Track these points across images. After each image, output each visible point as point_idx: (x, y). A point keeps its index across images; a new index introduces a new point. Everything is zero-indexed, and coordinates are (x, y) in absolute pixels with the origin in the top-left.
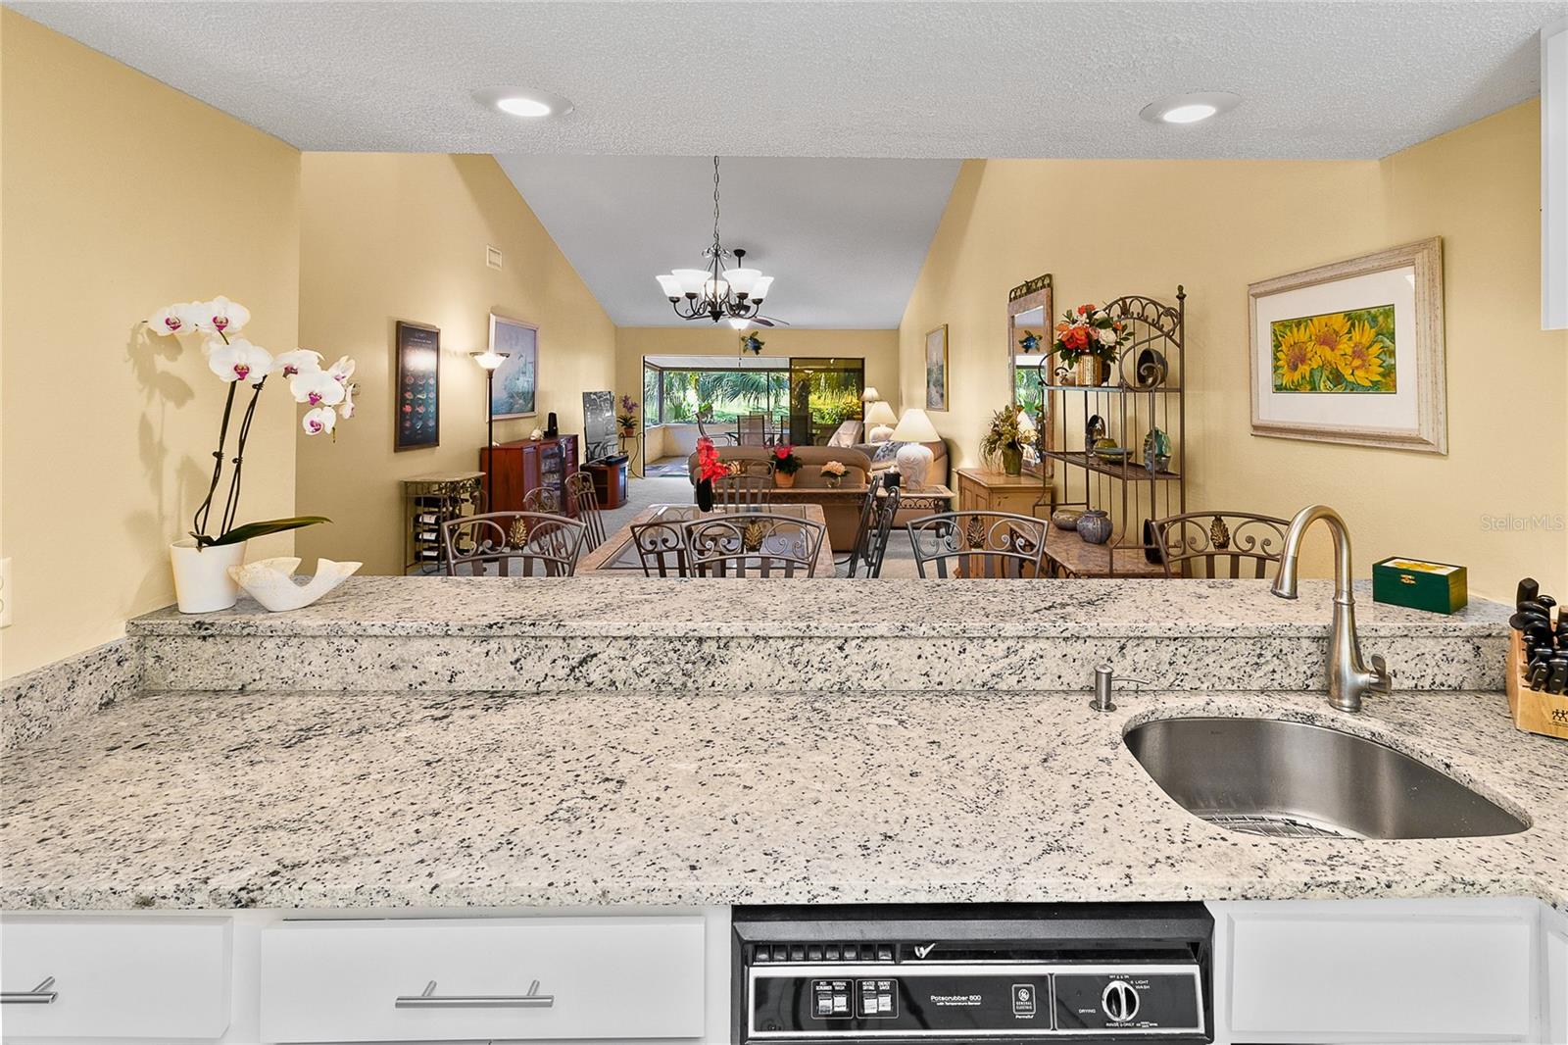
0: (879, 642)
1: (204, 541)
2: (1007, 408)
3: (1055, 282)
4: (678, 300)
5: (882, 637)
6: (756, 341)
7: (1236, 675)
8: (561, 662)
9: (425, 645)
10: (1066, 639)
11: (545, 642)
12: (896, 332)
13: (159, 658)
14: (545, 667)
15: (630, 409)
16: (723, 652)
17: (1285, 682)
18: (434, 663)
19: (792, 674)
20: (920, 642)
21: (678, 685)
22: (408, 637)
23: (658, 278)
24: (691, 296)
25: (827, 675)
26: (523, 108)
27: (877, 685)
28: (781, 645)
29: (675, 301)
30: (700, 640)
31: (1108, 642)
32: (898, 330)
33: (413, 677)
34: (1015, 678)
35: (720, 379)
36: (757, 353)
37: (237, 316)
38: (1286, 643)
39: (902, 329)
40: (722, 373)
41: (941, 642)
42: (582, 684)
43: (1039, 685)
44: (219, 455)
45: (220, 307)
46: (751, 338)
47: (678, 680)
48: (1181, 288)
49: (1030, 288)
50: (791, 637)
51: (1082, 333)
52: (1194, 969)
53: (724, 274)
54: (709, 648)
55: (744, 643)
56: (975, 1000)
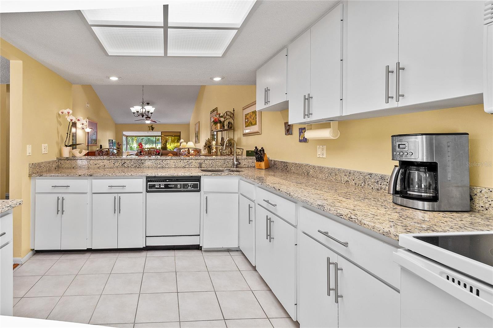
0: (168, 160)
1: (66, 146)
2: (209, 138)
3: (218, 109)
4: (135, 113)
5: (168, 159)
6: (152, 127)
7: (221, 165)
8: (120, 164)
9: (100, 161)
10: (196, 160)
11: (118, 160)
12: (189, 125)
13: (61, 163)
14: (118, 164)
15: (119, 146)
16: (145, 162)
17: (228, 166)
18: (102, 164)
19: (155, 165)
20: (174, 160)
21: (138, 167)
22: (98, 160)
23: (131, 108)
24: (138, 112)
25: (160, 165)
26: (114, 79)
27: (168, 167)
28: (153, 161)
29: (134, 113)
30: (141, 160)
31: (202, 160)
32: (189, 124)
33: (99, 166)
34: (188, 166)
35: (143, 139)
36: (153, 130)
37: (71, 112)
38: (229, 160)
39: (190, 123)
40: (143, 137)
41: (177, 160)
42: (124, 167)
43: (192, 167)
44: (67, 133)
45: (68, 110)
46: (151, 126)
47: (138, 166)
48: (234, 109)
49: (214, 111)
50: (155, 159)
51: (217, 119)
52: (198, 183)
53: (144, 107)
54: (143, 161)
55: (148, 160)
56: (173, 186)
